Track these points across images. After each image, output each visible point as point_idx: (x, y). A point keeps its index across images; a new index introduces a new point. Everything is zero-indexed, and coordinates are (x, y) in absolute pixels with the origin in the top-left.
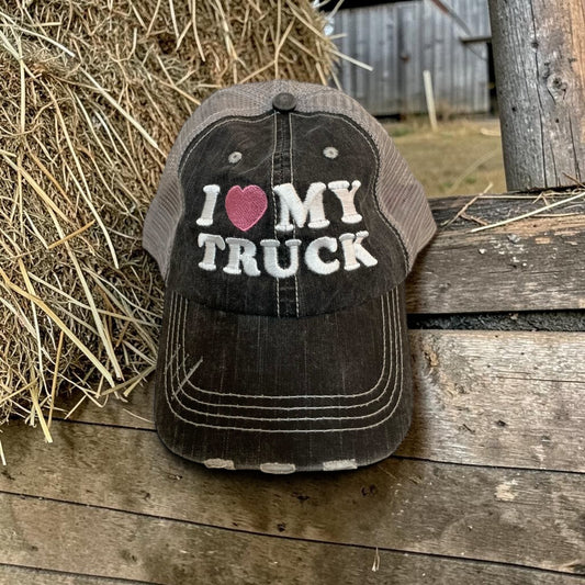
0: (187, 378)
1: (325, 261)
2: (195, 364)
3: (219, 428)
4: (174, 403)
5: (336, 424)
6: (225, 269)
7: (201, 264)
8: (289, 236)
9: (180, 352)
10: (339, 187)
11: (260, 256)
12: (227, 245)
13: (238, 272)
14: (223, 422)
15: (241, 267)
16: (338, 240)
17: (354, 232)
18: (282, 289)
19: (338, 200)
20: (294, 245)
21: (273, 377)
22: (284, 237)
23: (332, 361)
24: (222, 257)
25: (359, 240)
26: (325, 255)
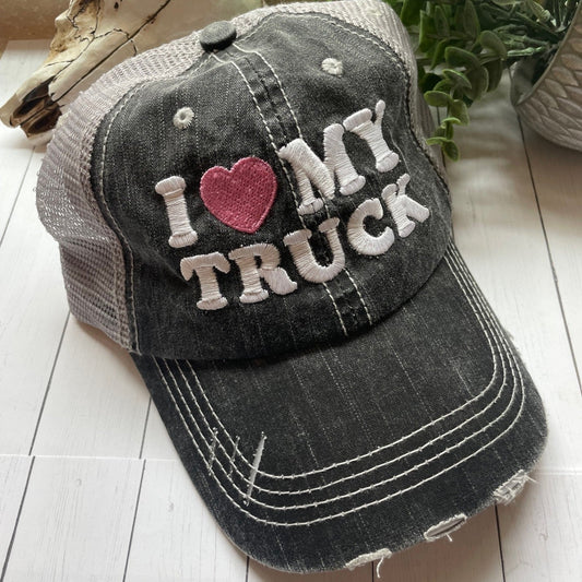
0: (255, 468)
1: (375, 234)
2: (256, 446)
3: (342, 514)
4: (253, 508)
5: (482, 439)
6: (243, 298)
7: (199, 304)
8: (321, 217)
9: (221, 436)
10: (358, 122)
11: (287, 261)
12: (233, 263)
13: (265, 294)
14: (345, 504)
15: (265, 285)
16: (380, 199)
17: (395, 181)
18: (338, 295)
19: (364, 142)
20: (330, 228)
21: (379, 417)
22: (314, 221)
23: (438, 363)
24: (230, 281)
25: (403, 188)
26: (373, 226)
